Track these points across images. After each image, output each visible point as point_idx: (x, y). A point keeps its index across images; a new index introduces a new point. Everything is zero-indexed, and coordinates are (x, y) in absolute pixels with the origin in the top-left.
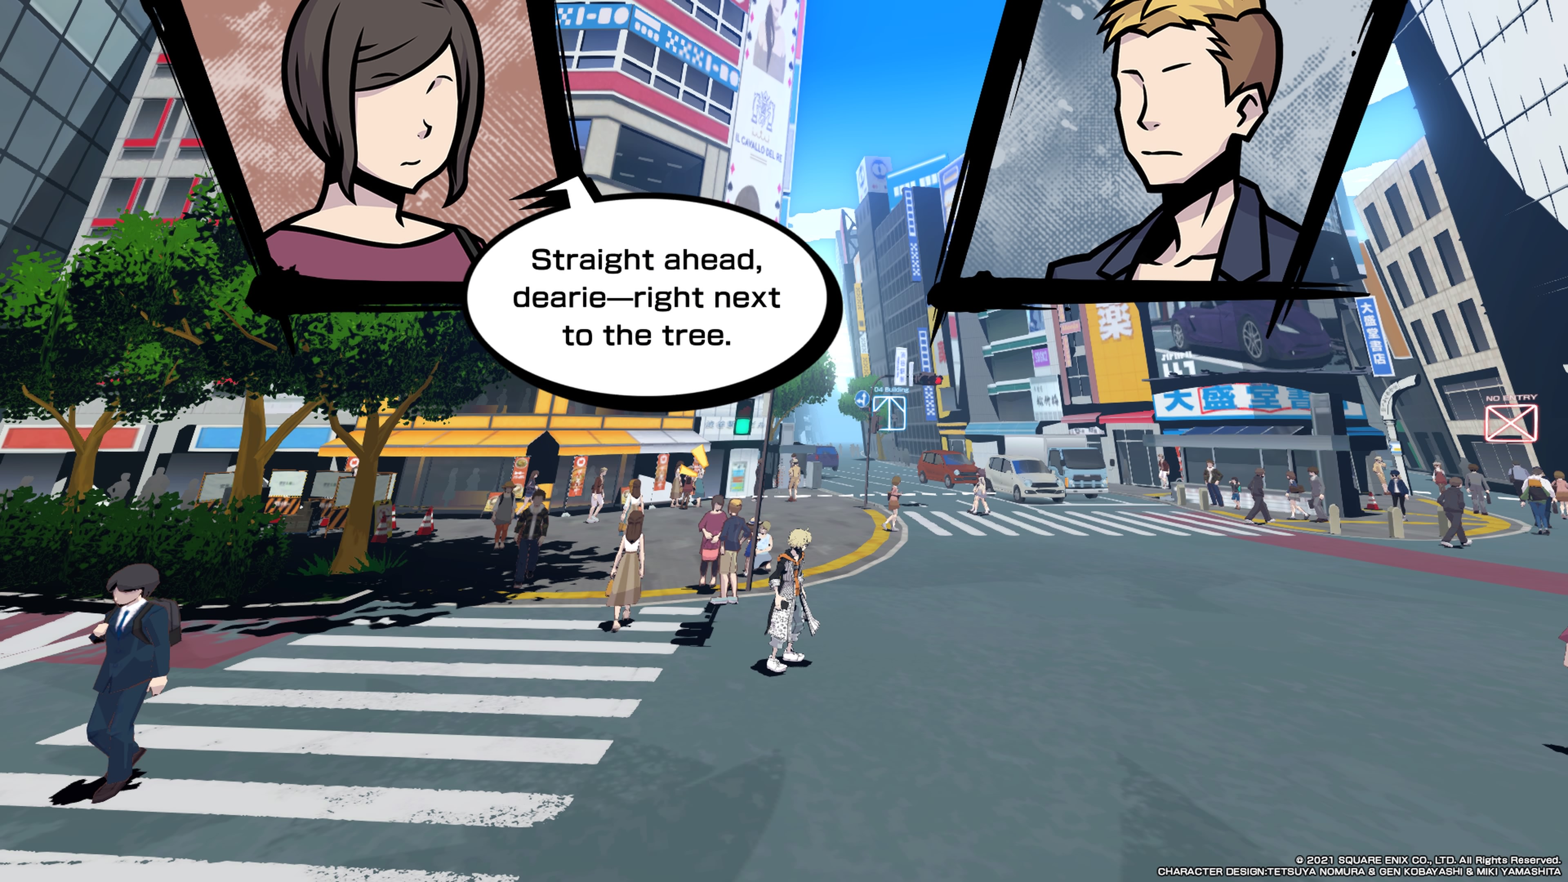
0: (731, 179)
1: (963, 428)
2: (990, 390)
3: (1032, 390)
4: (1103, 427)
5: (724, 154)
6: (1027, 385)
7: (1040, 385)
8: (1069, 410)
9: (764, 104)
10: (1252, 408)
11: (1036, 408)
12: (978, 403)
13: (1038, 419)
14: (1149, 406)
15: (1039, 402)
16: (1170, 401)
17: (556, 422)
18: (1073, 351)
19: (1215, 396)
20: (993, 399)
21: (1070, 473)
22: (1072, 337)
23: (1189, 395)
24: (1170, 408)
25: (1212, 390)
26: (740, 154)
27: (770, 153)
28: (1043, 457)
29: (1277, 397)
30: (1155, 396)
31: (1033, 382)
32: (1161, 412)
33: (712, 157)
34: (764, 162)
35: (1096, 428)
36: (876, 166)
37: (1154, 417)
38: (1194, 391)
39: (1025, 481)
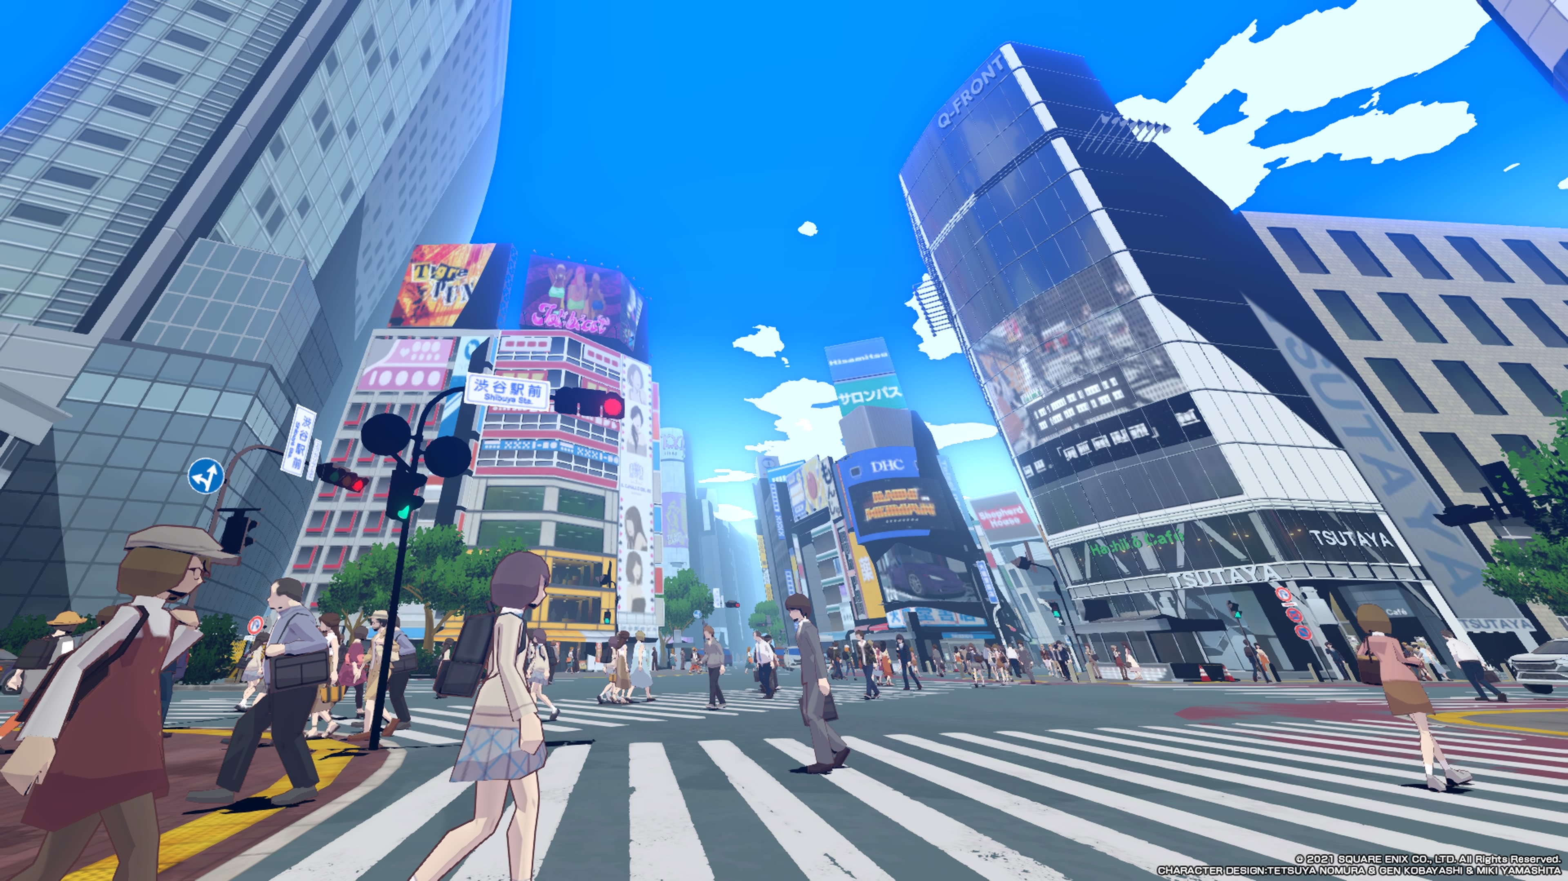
0: (621, 504)
3: (841, 611)
5: (616, 494)
6: (838, 608)
7: (844, 607)
9: (636, 469)
11: (844, 622)
14: (884, 620)
16: (893, 617)
17: (543, 626)
18: (854, 587)
20: (829, 616)
22: (853, 579)
23: (898, 613)
26: (624, 492)
27: (643, 490)
29: (931, 614)
30: (888, 614)
31: (841, 606)
32: (890, 623)
33: (609, 496)
34: (640, 495)
36: (766, 462)
37: (888, 626)
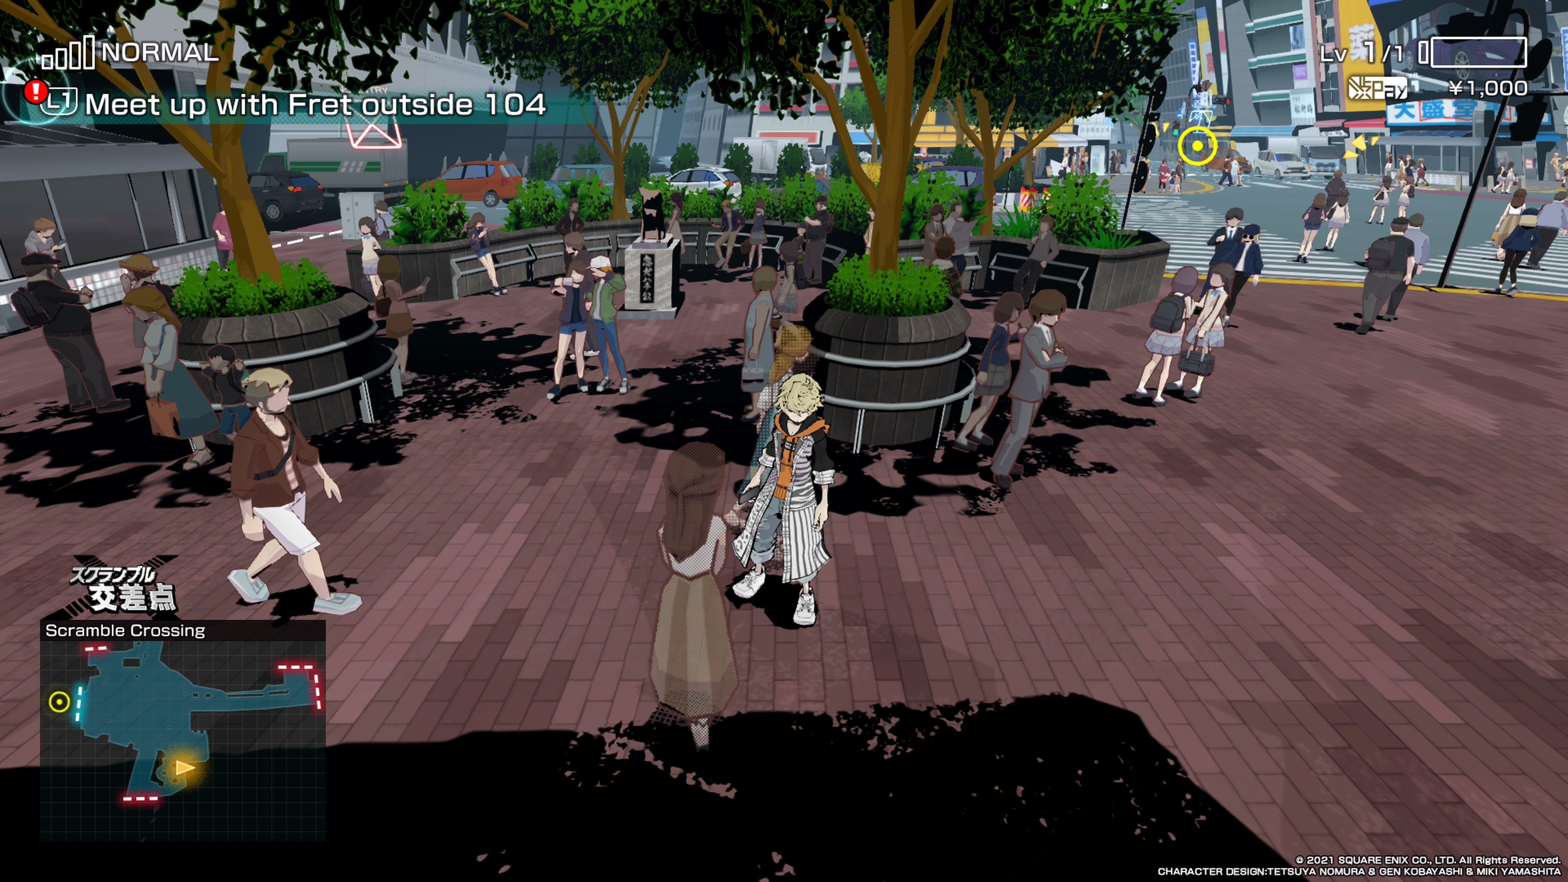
1: (1229, 131)
2: (1254, 98)
3: (1291, 98)
4: (1347, 130)
6: (1287, 95)
7: (1297, 96)
8: (1320, 117)
10: (1455, 117)
11: (1294, 115)
12: (1243, 108)
13: (1294, 125)
14: (1383, 114)
15: (1297, 110)
16: (1399, 111)
18: (1327, 68)
19: (1431, 108)
20: (1256, 106)
21: (1314, 161)
23: (1413, 107)
24: (1398, 116)
25: (1430, 103)
28: (1297, 152)
29: (1476, 109)
30: (1389, 107)
31: (1292, 93)
32: (1392, 119)
35: (1342, 131)
37: (1386, 123)
38: (1416, 103)
39: (1283, 166)
